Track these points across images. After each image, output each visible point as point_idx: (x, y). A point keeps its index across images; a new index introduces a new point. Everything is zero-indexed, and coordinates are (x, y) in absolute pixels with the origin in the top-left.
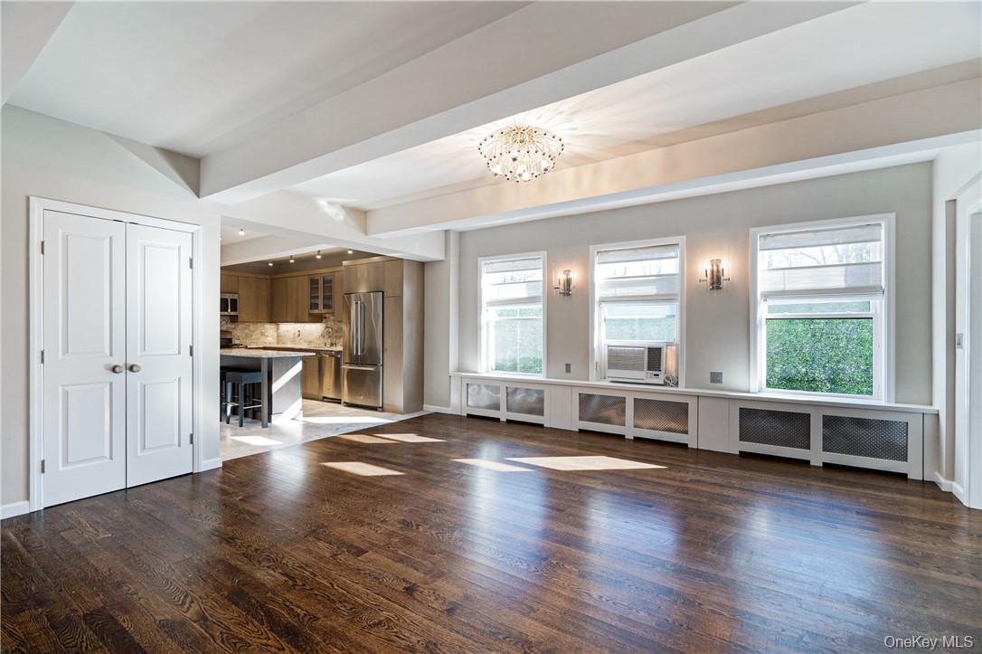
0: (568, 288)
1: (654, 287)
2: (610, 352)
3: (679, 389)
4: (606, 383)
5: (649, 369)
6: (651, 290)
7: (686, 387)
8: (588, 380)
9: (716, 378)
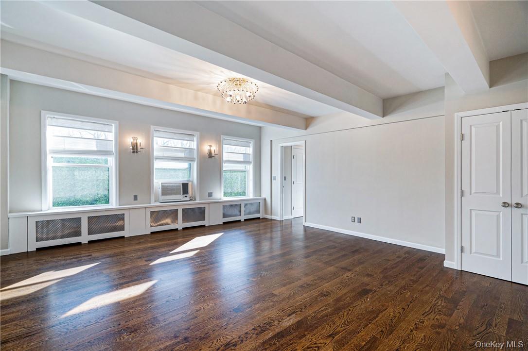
0: (135, 149)
1: (183, 154)
2: (163, 186)
3: (196, 202)
4: (158, 204)
5: (183, 194)
6: (182, 155)
7: (200, 200)
8: (150, 203)
9: (210, 195)
